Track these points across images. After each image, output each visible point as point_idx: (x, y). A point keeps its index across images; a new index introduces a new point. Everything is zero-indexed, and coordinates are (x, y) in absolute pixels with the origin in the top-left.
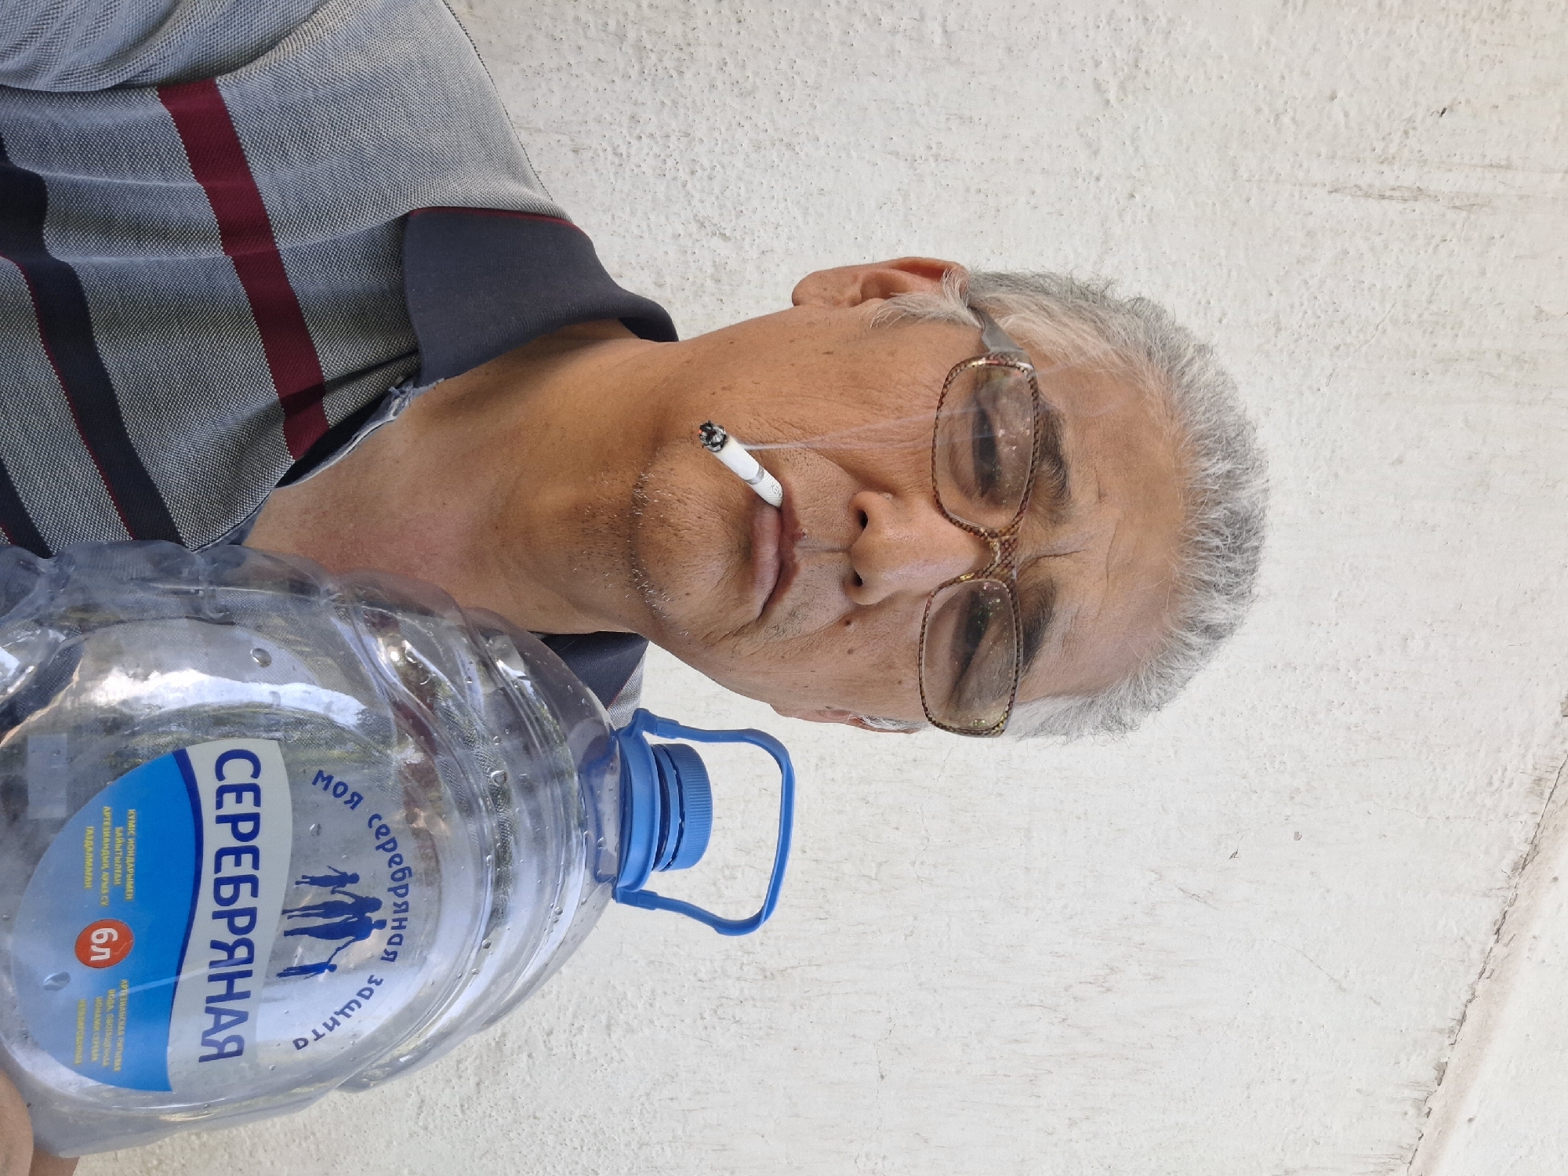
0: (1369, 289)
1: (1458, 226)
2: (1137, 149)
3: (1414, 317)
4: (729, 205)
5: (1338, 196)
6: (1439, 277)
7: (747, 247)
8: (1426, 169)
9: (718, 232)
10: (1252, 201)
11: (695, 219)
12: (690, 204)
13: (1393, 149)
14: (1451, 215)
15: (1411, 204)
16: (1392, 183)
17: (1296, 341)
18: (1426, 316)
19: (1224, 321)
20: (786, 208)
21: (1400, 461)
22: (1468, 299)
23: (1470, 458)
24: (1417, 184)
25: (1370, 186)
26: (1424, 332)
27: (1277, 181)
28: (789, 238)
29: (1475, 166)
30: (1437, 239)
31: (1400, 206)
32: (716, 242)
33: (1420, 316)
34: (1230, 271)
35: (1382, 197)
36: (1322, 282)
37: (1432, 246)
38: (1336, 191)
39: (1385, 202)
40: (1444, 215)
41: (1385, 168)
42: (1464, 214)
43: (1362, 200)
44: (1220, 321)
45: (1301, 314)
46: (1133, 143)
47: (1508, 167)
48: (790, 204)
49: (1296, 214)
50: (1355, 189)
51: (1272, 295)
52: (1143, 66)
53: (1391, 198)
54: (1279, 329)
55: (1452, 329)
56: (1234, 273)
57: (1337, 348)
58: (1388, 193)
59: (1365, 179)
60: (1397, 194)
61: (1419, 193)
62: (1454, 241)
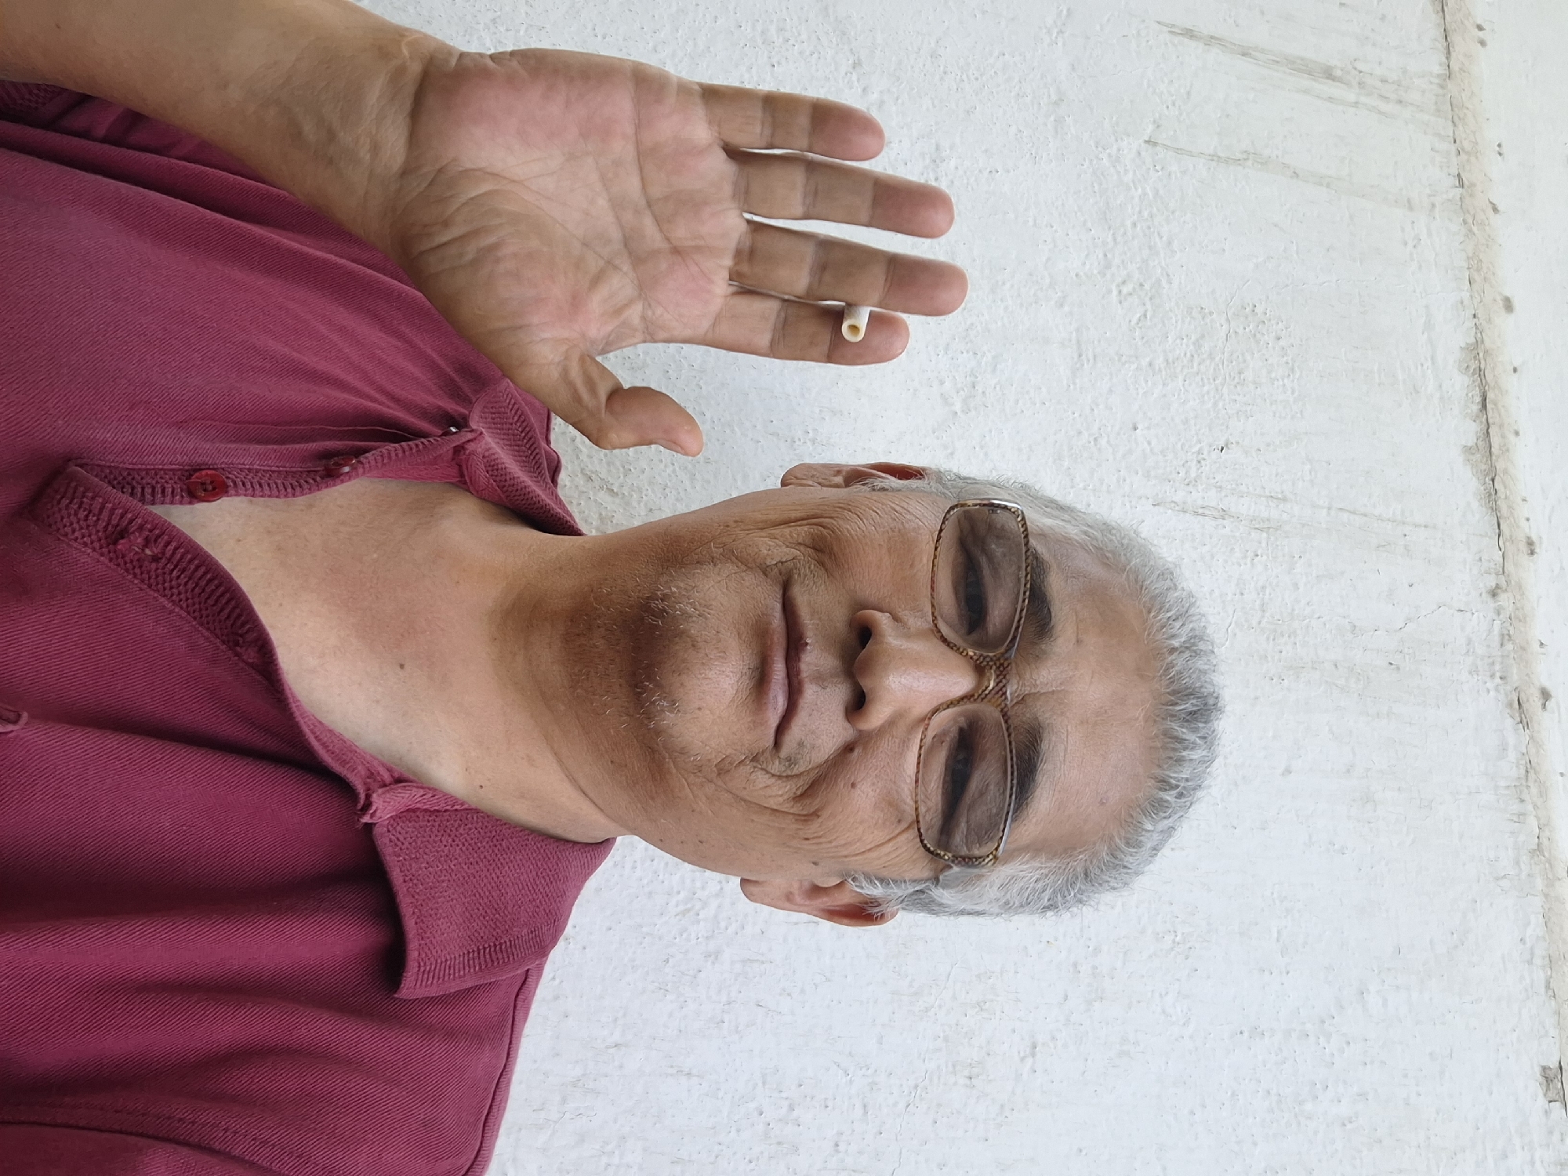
2: (986, 454)
3: (1254, 623)
4: (618, 464)
5: (1161, 509)
6: (1264, 588)
7: (635, 504)
8: (1223, 494)
9: (605, 486)
11: (582, 472)
12: (578, 458)
13: (1193, 474)
14: (1254, 535)
15: (1220, 521)
16: (1200, 502)
18: (1264, 624)
20: (674, 471)
22: (1293, 610)
23: (1348, 771)
24: (1221, 506)
25: (1184, 503)
26: (1268, 639)
27: (1108, 492)
28: (677, 500)
29: (1260, 496)
30: (1250, 554)
31: (1213, 523)
32: (603, 496)
33: (1259, 623)
35: (1196, 513)
37: (1248, 561)
38: (1158, 504)
39: (1200, 518)
40: (1250, 534)
41: (1190, 488)
42: (1265, 535)
43: (1182, 515)
46: (982, 447)
47: (1285, 500)
48: (677, 469)
50: (1173, 505)
52: (979, 388)
53: (1203, 515)
55: (1289, 637)
58: (1201, 511)
59: (1179, 497)
60: (1207, 512)
61: (1224, 514)
62: (1265, 557)
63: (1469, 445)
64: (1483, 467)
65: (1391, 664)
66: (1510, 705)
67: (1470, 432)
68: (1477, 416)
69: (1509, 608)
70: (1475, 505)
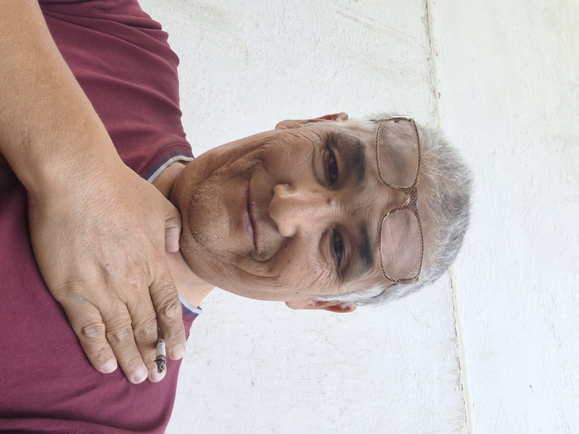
0: (353, 42)
1: (367, 31)
3: (365, 53)
6: (367, 44)
8: (356, 14)
10: (319, 9)
13: (348, 7)
15: (355, 22)
16: (350, 15)
17: (339, 52)
18: (367, 54)
19: (320, 41)
21: (373, 96)
22: (375, 52)
23: (390, 100)
24: (356, 17)
26: (368, 58)
29: (367, 17)
30: (364, 33)
33: (366, 53)
34: (318, 27)
35: (349, 18)
36: (341, 37)
37: (363, 35)
38: (338, 13)
40: (364, 27)
41: (347, 10)
42: (368, 29)
43: (345, 17)
44: (319, 40)
45: (338, 44)
47: (373, 20)
49: (331, 16)
50: (342, 14)
51: (330, 36)
54: (334, 47)
55: (374, 59)
56: (319, 27)
57: (350, 57)
58: (350, 17)
59: (344, 12)
60: (352, 18)
61: (356, 20)
62: (368, 35)
63: (423, 17)
64: (426, 24)
65: (401, 73)
66: (432, 91)
67: (423, 13)
68: (425, 9)
69: (432, 65)
70: (424, 34)
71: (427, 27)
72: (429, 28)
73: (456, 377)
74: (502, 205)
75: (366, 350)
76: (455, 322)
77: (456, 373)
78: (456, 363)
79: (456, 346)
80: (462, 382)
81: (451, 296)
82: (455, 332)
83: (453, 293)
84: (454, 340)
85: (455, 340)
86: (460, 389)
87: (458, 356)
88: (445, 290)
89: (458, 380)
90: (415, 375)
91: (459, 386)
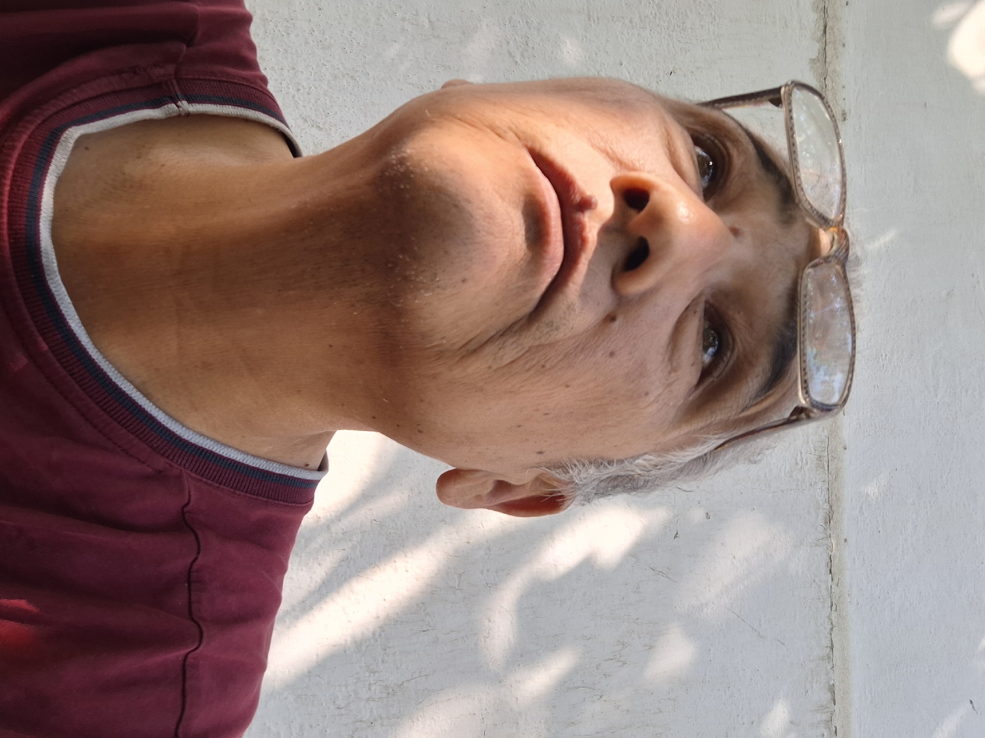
71: (821, 77)
72: (825, 79)
73: (825, 717)
74: (955, 393)
75: (669, 699)
76: (832, 629)
77: (826, 710)
78: (829, 695)
79: (829, 668)
80: (837, 722)
81: (827, 587)
82: (829, 645)
83: (832, 580)
84: (827, 658)
85: (829, 658)
86: (831, 734)
87: (832, 682)
88: (817, 580)
89: (828, 721)
90: (752, 723)
91: (830, 729)
